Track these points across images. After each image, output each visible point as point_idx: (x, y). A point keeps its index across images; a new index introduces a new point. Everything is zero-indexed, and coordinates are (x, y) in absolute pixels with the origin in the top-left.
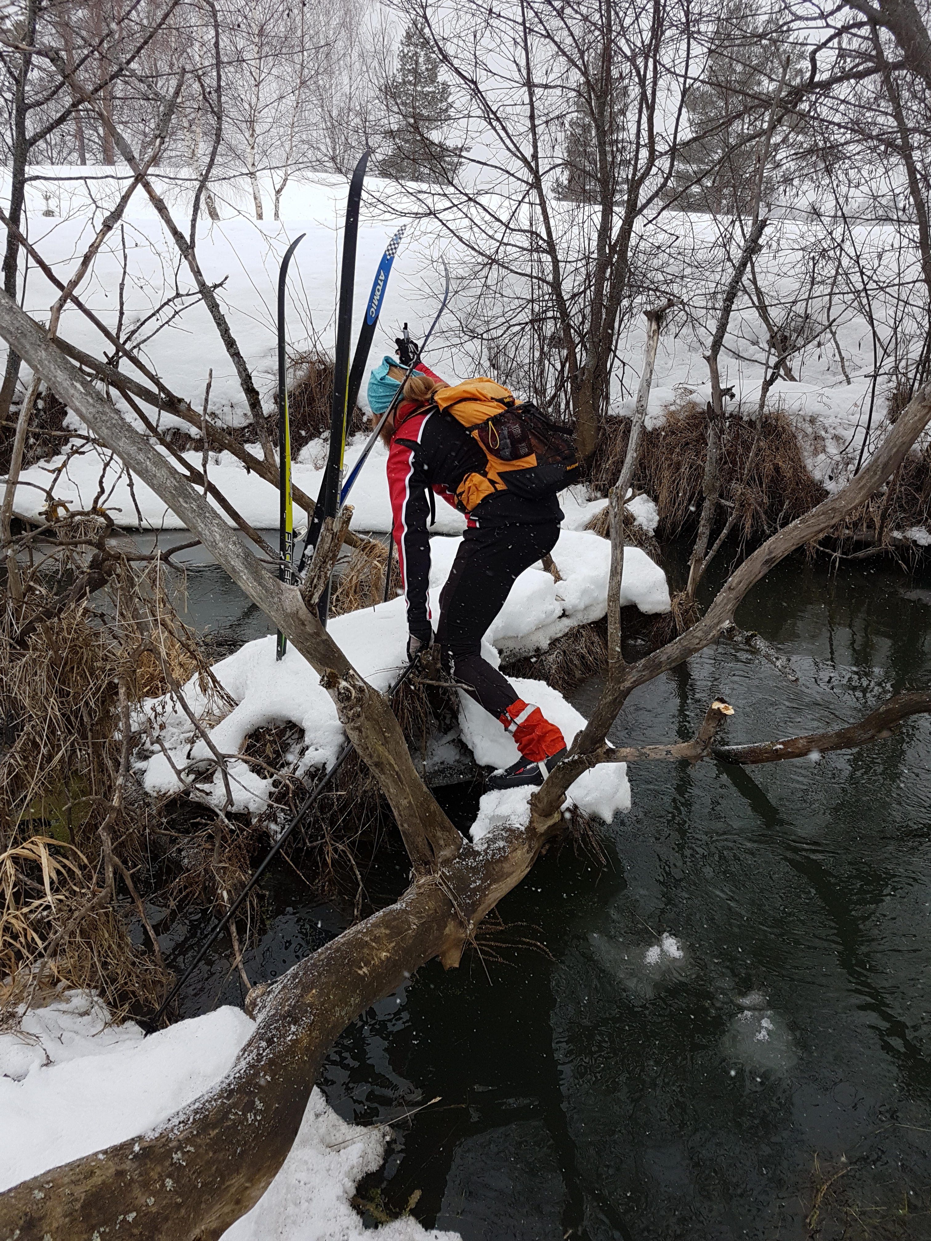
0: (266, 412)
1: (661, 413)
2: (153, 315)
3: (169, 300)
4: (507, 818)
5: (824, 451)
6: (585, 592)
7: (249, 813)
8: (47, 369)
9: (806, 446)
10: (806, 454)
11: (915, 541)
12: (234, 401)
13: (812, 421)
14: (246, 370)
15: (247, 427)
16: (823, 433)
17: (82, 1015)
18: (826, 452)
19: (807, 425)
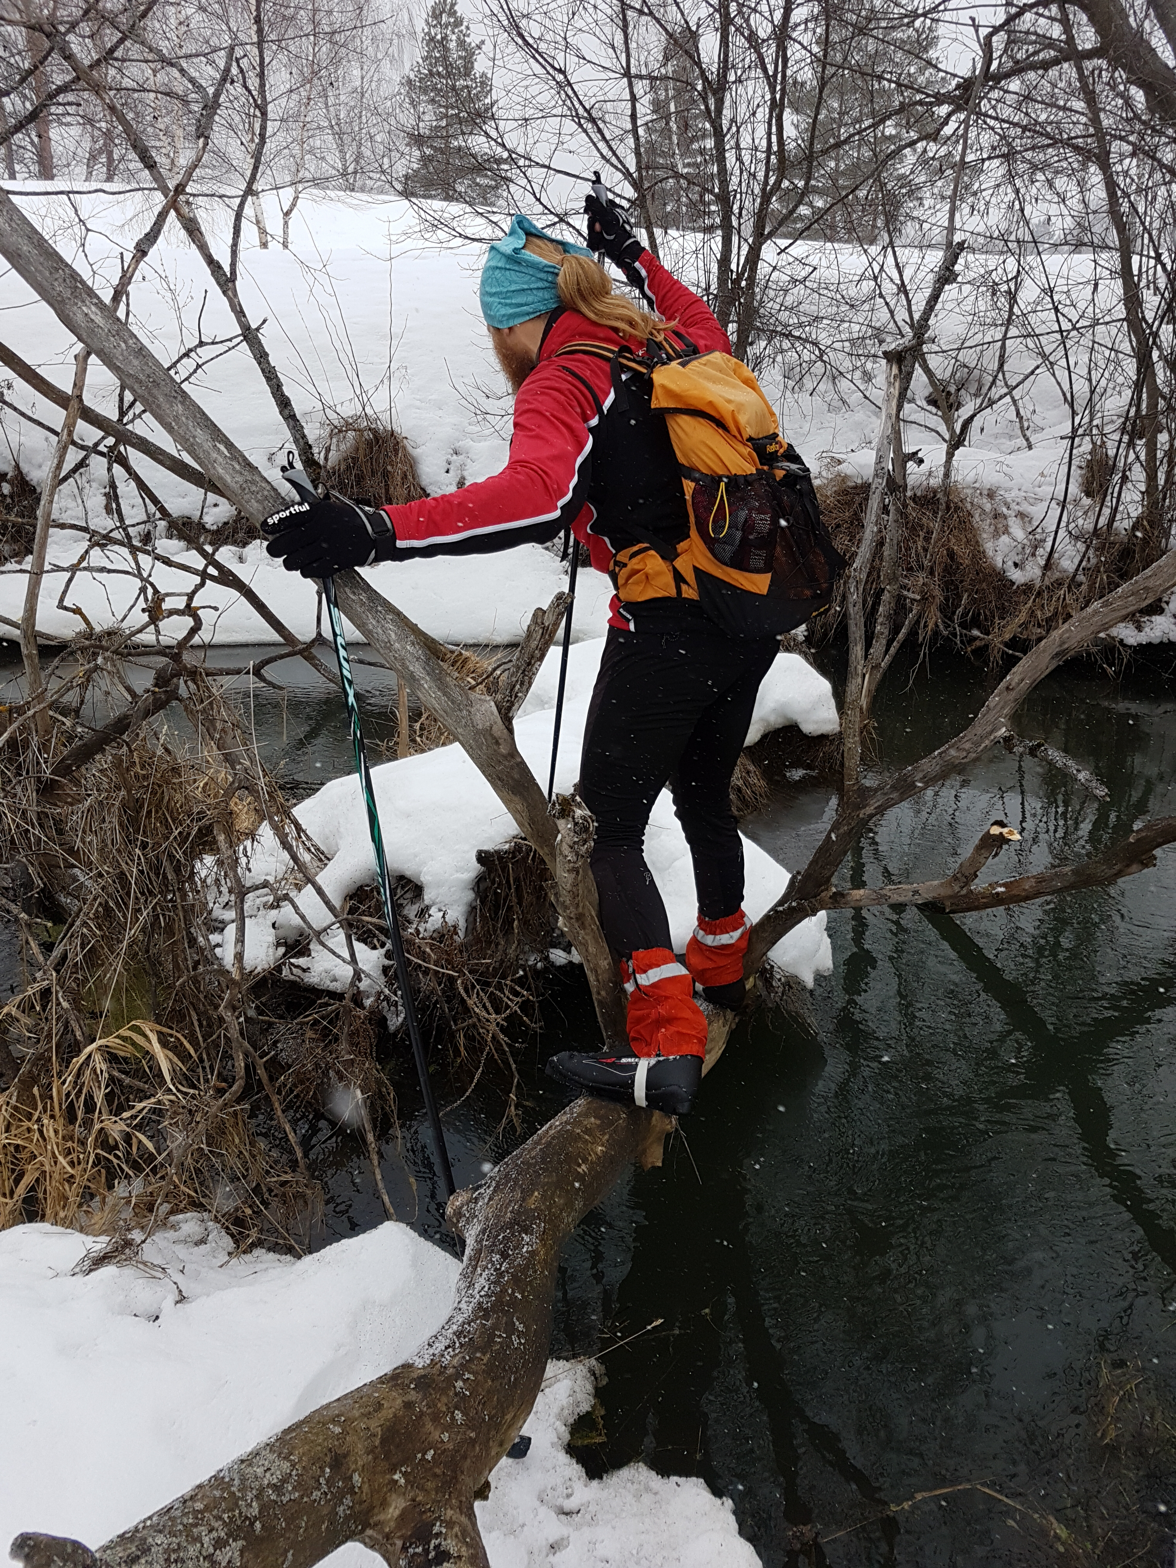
3: (190, 350)
5: (1006, 531)
7: (359, 992)
8: (184, 428)
9: (984, 527)
10: (985, 536)
11: (1122, 640)
13: (991, 495)
14: (304, 436)
16: (1005, 510)
17: (197, 1244)
18: (1009, 534)
19: (985, 501)
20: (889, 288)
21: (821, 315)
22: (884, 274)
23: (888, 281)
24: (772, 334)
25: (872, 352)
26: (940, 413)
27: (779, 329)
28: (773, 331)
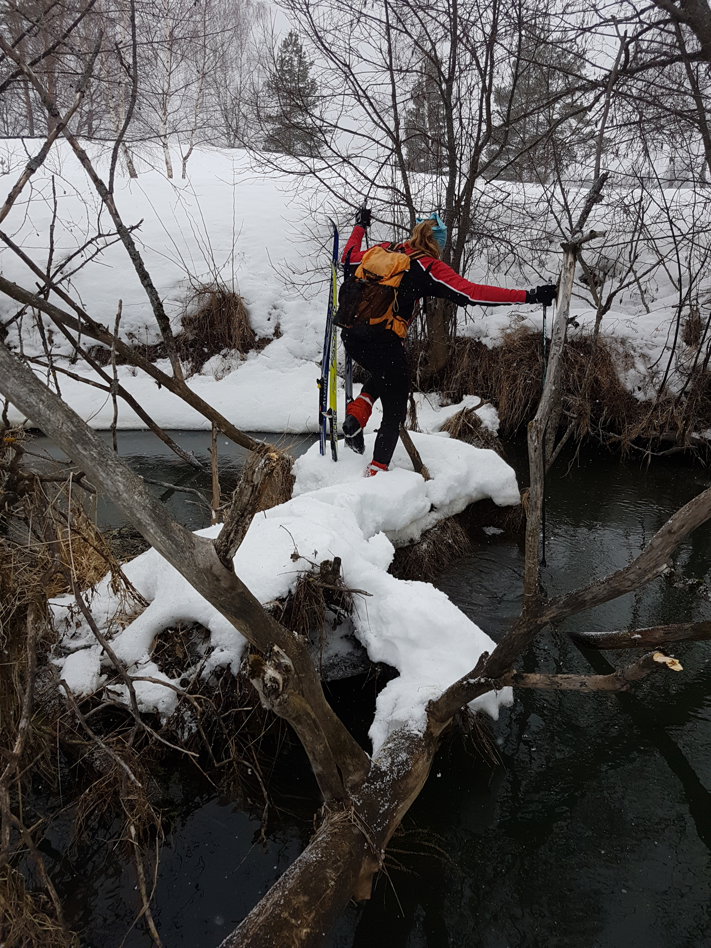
0: (174, 333)
1: (501, 335)
2: (79, 252)
3: (93, 239)
4: (405, 724)
5: (633, 366)
6: (450, 489)
7: (158, 713)
9: (618, 363)
10: (619, 369)
11: (710, 441)
12: (148, 324)
13: (623, 342)
14: (157, 299)
15: (159, 345)
16: (632, 352)
18: (635, 368)
19: (619, 346)
20: (556, 207)
21: (513, 224)
22: (554, 199)
23: (556, 203)
24: (480, 236)
25: (546, 248)
26: (589, 288)
27: (485, 232)
28: (482, 234)
